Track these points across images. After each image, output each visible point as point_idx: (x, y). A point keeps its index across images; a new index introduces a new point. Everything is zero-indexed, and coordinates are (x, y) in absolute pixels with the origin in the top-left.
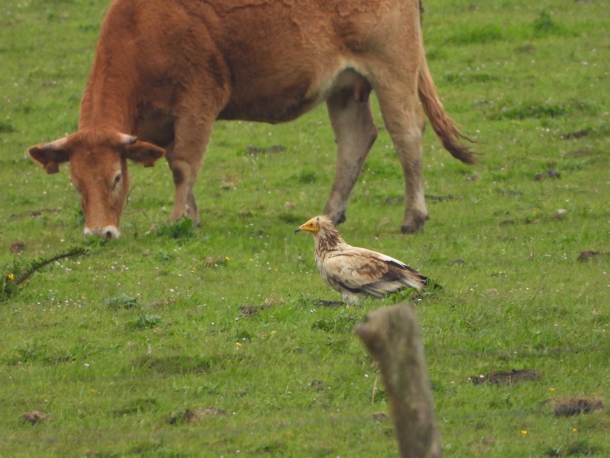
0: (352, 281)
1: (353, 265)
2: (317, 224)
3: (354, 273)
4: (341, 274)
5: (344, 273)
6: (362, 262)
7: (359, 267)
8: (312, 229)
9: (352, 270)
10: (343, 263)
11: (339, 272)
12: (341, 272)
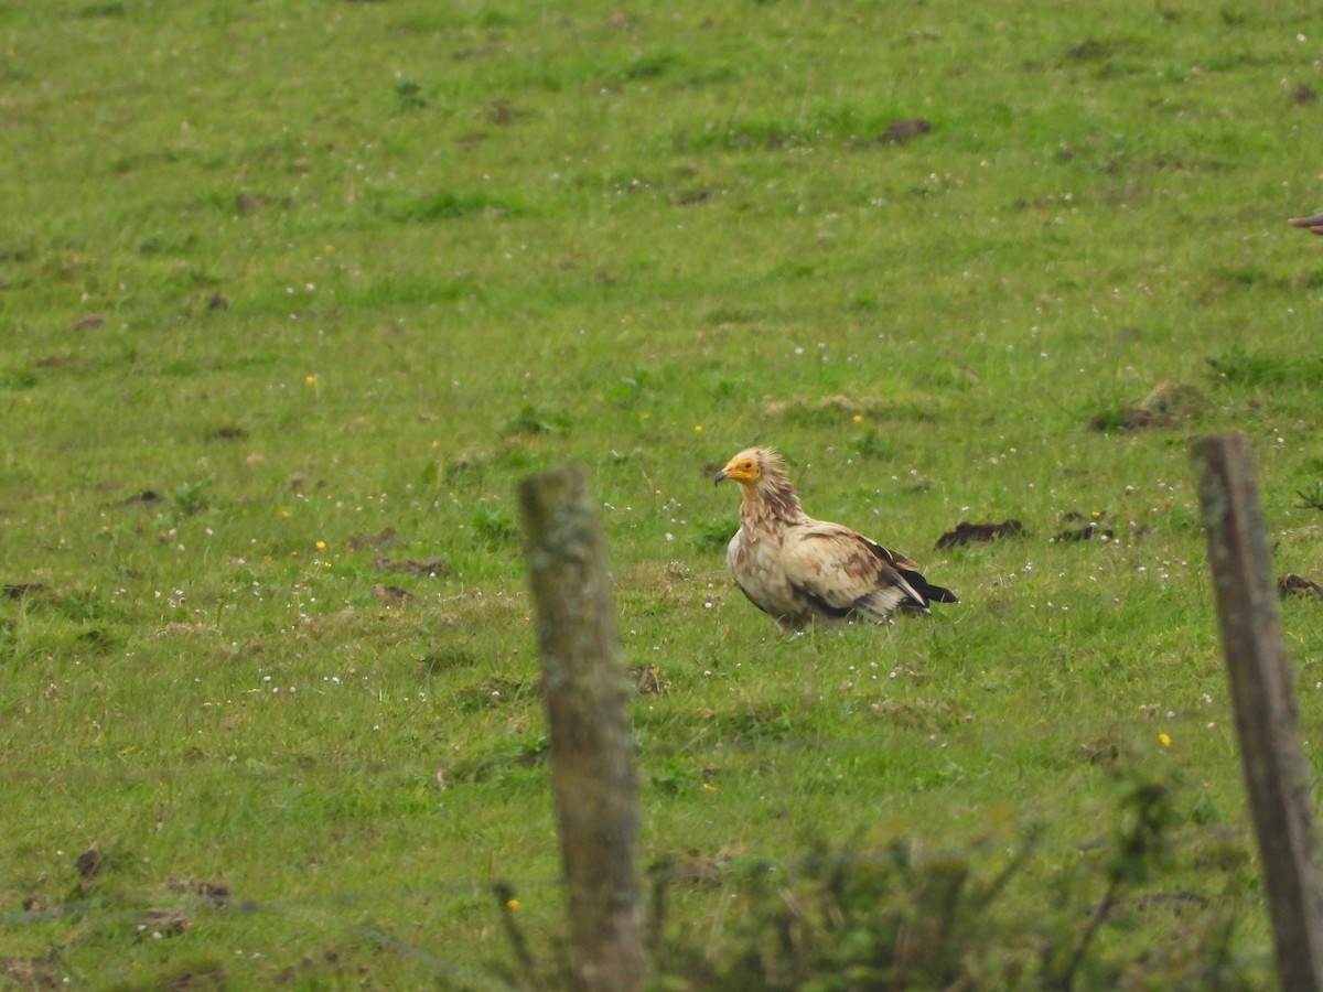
0: (840, 591)
1: (837, 556)
2: (760, 464)
3: (842, 574)
4: (819, 579)
5: (826, 575)
6: (847, 549)
7: (846, 560)
8: (749, 476)
9: (837, 566)
10: (822, 554)
11: (818, 574)
12: (822, 575)
